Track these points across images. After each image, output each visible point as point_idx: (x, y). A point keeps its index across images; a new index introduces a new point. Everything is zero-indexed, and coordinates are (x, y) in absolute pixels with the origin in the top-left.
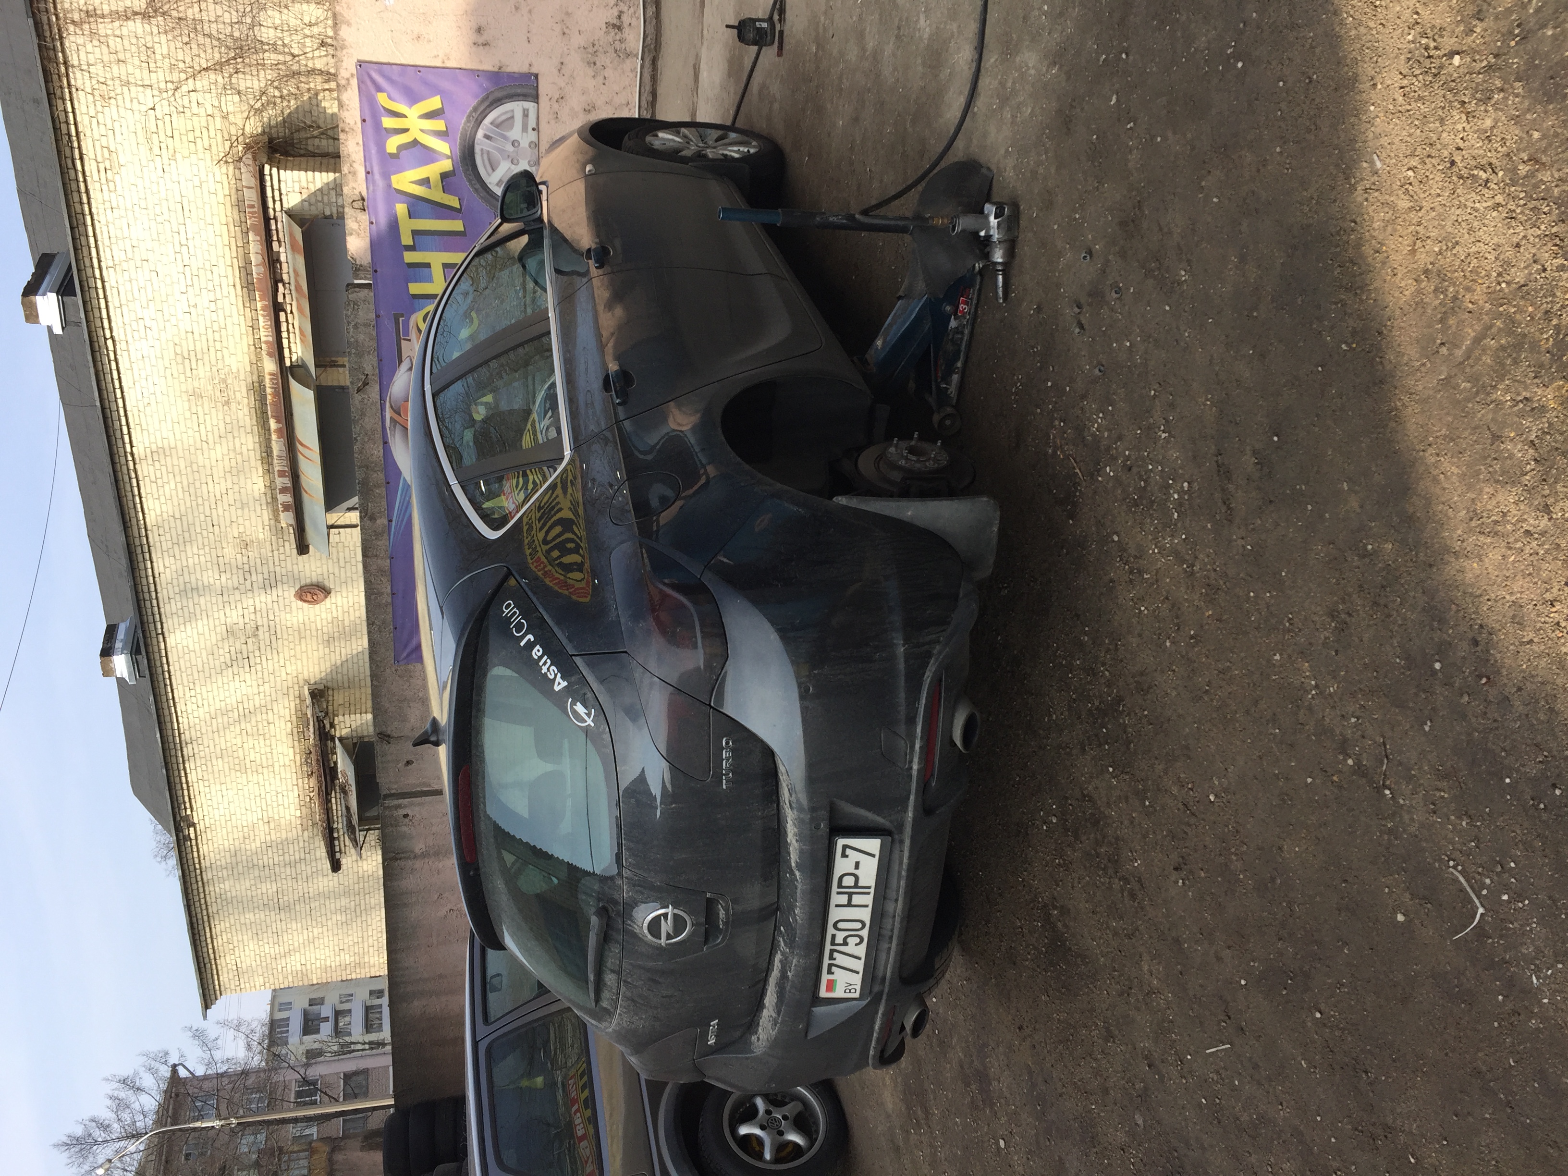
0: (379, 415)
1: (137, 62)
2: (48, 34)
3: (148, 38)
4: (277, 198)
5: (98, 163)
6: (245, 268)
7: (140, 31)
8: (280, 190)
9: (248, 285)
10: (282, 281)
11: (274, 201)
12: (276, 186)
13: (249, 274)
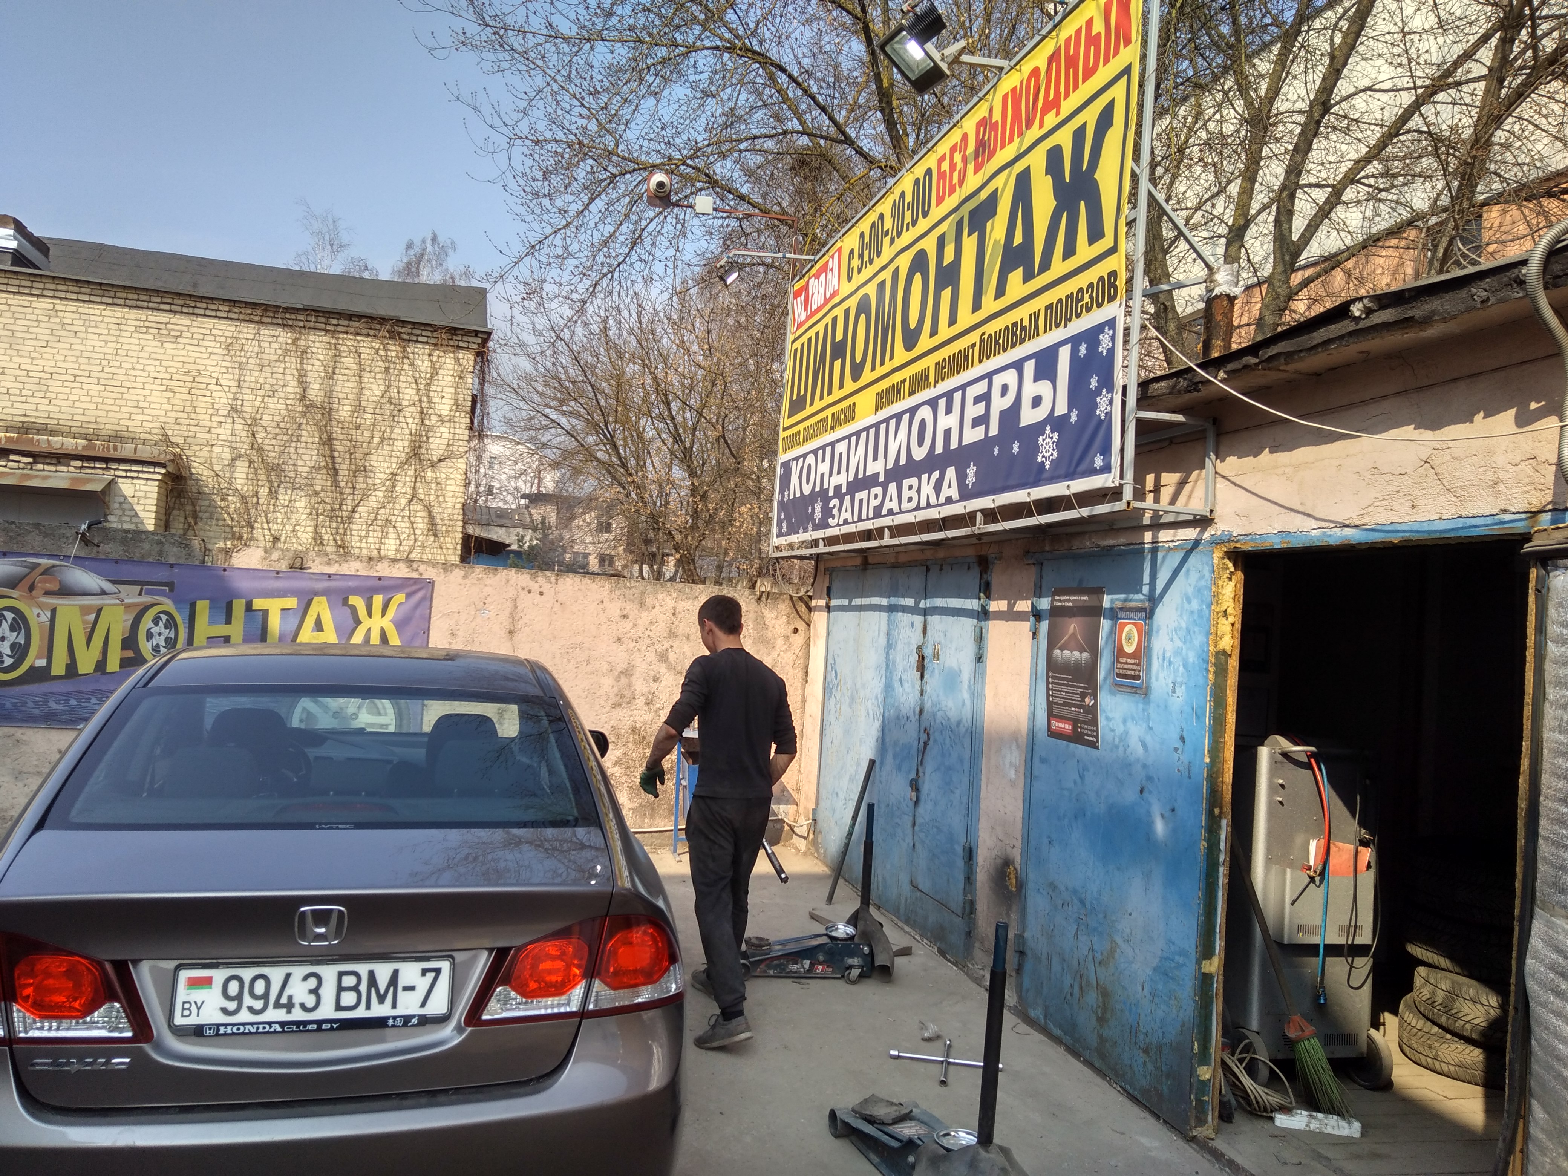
0: (44, 552)
1: (261, 380)
2: (288, 316)
3: (282, 395)
4: (129, 474)
5: (166, 324)
6: (46, 429)
7: (289, 389)
8: (138, 478)
9: (25, 429)
10: (35, 462)
11: (126, 471)
12: (141, 475)
13: (38, 432)
